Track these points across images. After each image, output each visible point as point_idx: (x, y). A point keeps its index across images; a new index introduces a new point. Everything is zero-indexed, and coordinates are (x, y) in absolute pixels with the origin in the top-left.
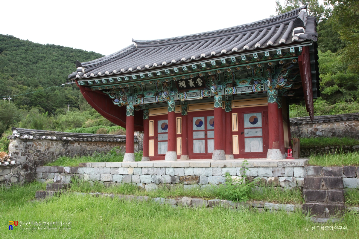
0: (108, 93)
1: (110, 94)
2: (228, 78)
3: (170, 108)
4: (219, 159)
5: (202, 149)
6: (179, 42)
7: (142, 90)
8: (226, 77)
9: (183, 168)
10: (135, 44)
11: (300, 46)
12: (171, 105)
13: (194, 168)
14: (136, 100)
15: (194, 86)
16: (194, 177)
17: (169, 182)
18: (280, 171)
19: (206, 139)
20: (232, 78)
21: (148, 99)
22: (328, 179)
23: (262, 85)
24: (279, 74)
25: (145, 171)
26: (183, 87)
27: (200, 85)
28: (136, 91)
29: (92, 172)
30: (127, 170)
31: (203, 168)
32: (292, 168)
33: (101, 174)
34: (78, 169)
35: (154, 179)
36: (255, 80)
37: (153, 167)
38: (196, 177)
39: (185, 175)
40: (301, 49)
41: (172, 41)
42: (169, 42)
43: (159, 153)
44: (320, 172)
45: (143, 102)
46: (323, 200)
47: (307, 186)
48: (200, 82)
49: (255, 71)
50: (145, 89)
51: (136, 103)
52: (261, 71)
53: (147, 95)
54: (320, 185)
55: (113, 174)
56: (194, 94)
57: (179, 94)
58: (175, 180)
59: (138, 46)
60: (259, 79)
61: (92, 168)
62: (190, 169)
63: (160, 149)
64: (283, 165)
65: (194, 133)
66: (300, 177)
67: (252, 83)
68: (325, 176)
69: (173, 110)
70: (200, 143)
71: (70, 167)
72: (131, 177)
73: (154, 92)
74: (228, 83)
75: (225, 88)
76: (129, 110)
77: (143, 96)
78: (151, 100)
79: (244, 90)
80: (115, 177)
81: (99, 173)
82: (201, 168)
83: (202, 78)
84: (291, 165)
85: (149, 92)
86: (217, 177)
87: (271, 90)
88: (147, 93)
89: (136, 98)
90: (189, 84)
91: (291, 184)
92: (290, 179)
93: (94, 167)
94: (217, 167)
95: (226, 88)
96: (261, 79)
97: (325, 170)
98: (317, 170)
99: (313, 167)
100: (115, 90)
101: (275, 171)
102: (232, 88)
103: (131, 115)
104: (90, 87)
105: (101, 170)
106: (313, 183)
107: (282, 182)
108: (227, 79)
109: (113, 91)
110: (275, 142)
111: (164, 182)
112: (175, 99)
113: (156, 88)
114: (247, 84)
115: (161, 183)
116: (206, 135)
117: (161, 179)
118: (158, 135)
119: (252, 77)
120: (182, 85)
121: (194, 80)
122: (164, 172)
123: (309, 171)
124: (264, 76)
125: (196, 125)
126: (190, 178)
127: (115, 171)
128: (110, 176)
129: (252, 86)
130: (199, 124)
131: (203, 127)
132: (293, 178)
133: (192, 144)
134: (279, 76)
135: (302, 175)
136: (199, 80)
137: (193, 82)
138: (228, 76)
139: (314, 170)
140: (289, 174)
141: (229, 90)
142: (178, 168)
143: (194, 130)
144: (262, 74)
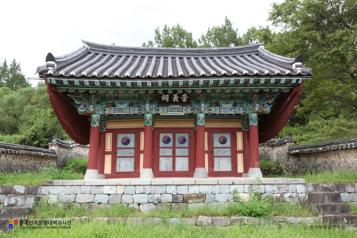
0: (73, 97)
1: (75, 98)
2: (212, 98)
3: (148, 122)
4: (204, 177)
5: (170, 166)
6: (140, 53)
7: (113, 98)
8: (210, 96)
9: (187, 186)
10: (87, 46)
11: (301, 79)
12: (150, 118)
13: (200, 186)
14: (105, 109)
15: (178, 101)
16: (200, 195)
17: (170, 202)
18: (285, 188)
19: (174, 156)
20: (216, 98)
21: (119, 109)
22: (330, 194)
23: (244, 108)
24: (262, 100)
25: (140, 189)
26: (165, 101)
27: (184, 101)
28: (105, 98)
29: (63, 191)
30: (116, 189)
31: (210, 185)
32: (295, 185)
33: (77, 194)
34: (38, 188)
35: (151, 198)
36: (237, 103)
37: (151, 185)
38: (202, 196)
39: (190, 193)
40: (301, 81)
41: (133, 50)
42: (129, 51)
43: (118, 170)
44: (317, 188)
45: (114, 112)
46: (335, 212)
47: (315, 201)
48: (185, 98)
49: (238, 94)
50: (117, 98)
51: (105, 112)
52: (244, 95)
53: (119, 105)
54: (324, 199)
55: (95, 194)
56: (175, 110)
57: (158, 108)
58: (177, 199)
59: (91, 48)
60: (241, 102)
61: (62, 187)
62: (195, 186)
63: (119, 166)
64: (288, 182)
65: (161, 150)
66: (302, 193)
67: (235, 105)
68: (322, 191)
69: (151, 124)
70: (167, 160)
71: (25, 186)
72: (120, 197)
73: (128, 102)
74: (212, 103)
75: (208, 107)
76: (96, 119)
77: (114, 105)
78: (124, 111)
79: (227, 111)
80: (98, 198)
81: (74, 192)
82: (207, 186)
83: (188, 95)
84: (294, 183)
85: (121, 102)
86: (225, 194)
87: (254, 113)
88: (119, 102)
89: (104, 106)
90: (173, 99)
91: (294, 200)
92: (294, 195)
93: (65, 186)
94: (225, 185)
95: (210, 107)
96: (243, 102)
97: (322, 187)
98: (316, 186)
99: (312, 184)
100: (81, 95)
101: (280, 188)
102: (215, 108)
103: (98, 125)
104: (57, 87)
105: (77, 190)
106: (319, 197)
107: (287, 197)
108: (210, 99)
109: (79, 95)
110: (257, 161)
111: (164, 202)
112: (154, 112)
113: (130, 98)
114: (230, 106)
115: (160, 202)
116: (174, 152)
117: (160, 198)
118: (118, 150)
119: (235, 99)
120: (164, 99)
121: (180, 95)
122: (164, 190)
123: (309, 187)
124: (246, 100)
125: (163, 141)
126: (196, 196)
127: (100, 190)
128: (91, 197)
129: (235, 108)
130: (167, 141)
131: (170, 144)
132: (296, 194)
133: (158, 161)
134: (262, 102)
135: (303, 191)
136: (185, 96)
137: (178, 97)
138: (212, 95)
139: (313, 187)
140: (293, 190)
141: (212, 109)
142: (181, 186)
143: (160, 146)
144: (244, 98)
